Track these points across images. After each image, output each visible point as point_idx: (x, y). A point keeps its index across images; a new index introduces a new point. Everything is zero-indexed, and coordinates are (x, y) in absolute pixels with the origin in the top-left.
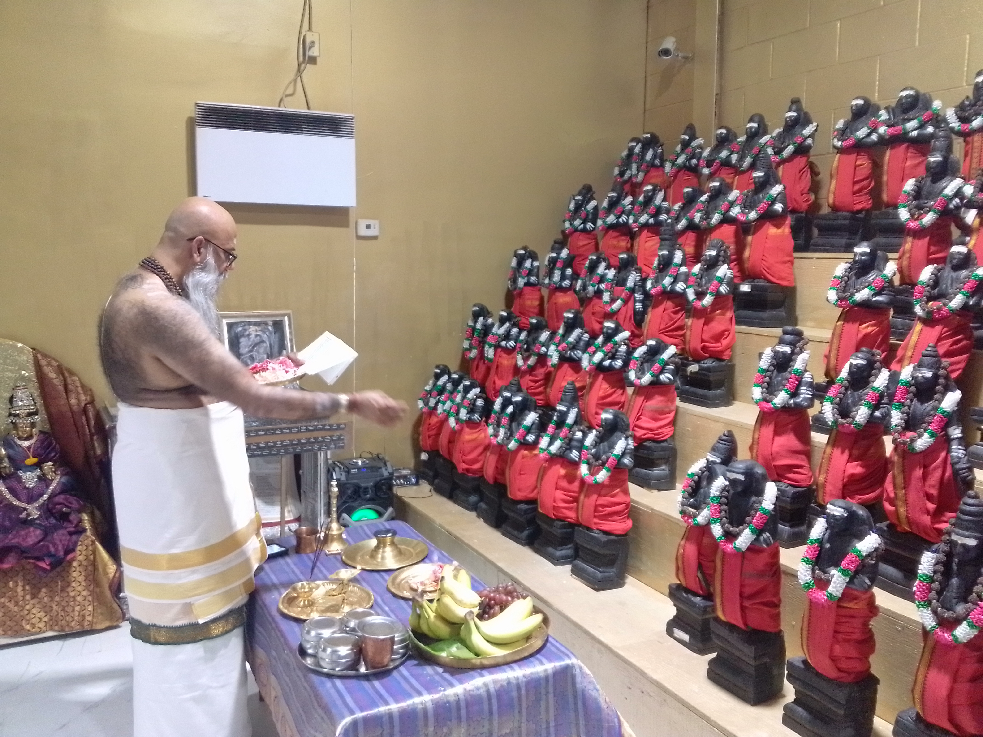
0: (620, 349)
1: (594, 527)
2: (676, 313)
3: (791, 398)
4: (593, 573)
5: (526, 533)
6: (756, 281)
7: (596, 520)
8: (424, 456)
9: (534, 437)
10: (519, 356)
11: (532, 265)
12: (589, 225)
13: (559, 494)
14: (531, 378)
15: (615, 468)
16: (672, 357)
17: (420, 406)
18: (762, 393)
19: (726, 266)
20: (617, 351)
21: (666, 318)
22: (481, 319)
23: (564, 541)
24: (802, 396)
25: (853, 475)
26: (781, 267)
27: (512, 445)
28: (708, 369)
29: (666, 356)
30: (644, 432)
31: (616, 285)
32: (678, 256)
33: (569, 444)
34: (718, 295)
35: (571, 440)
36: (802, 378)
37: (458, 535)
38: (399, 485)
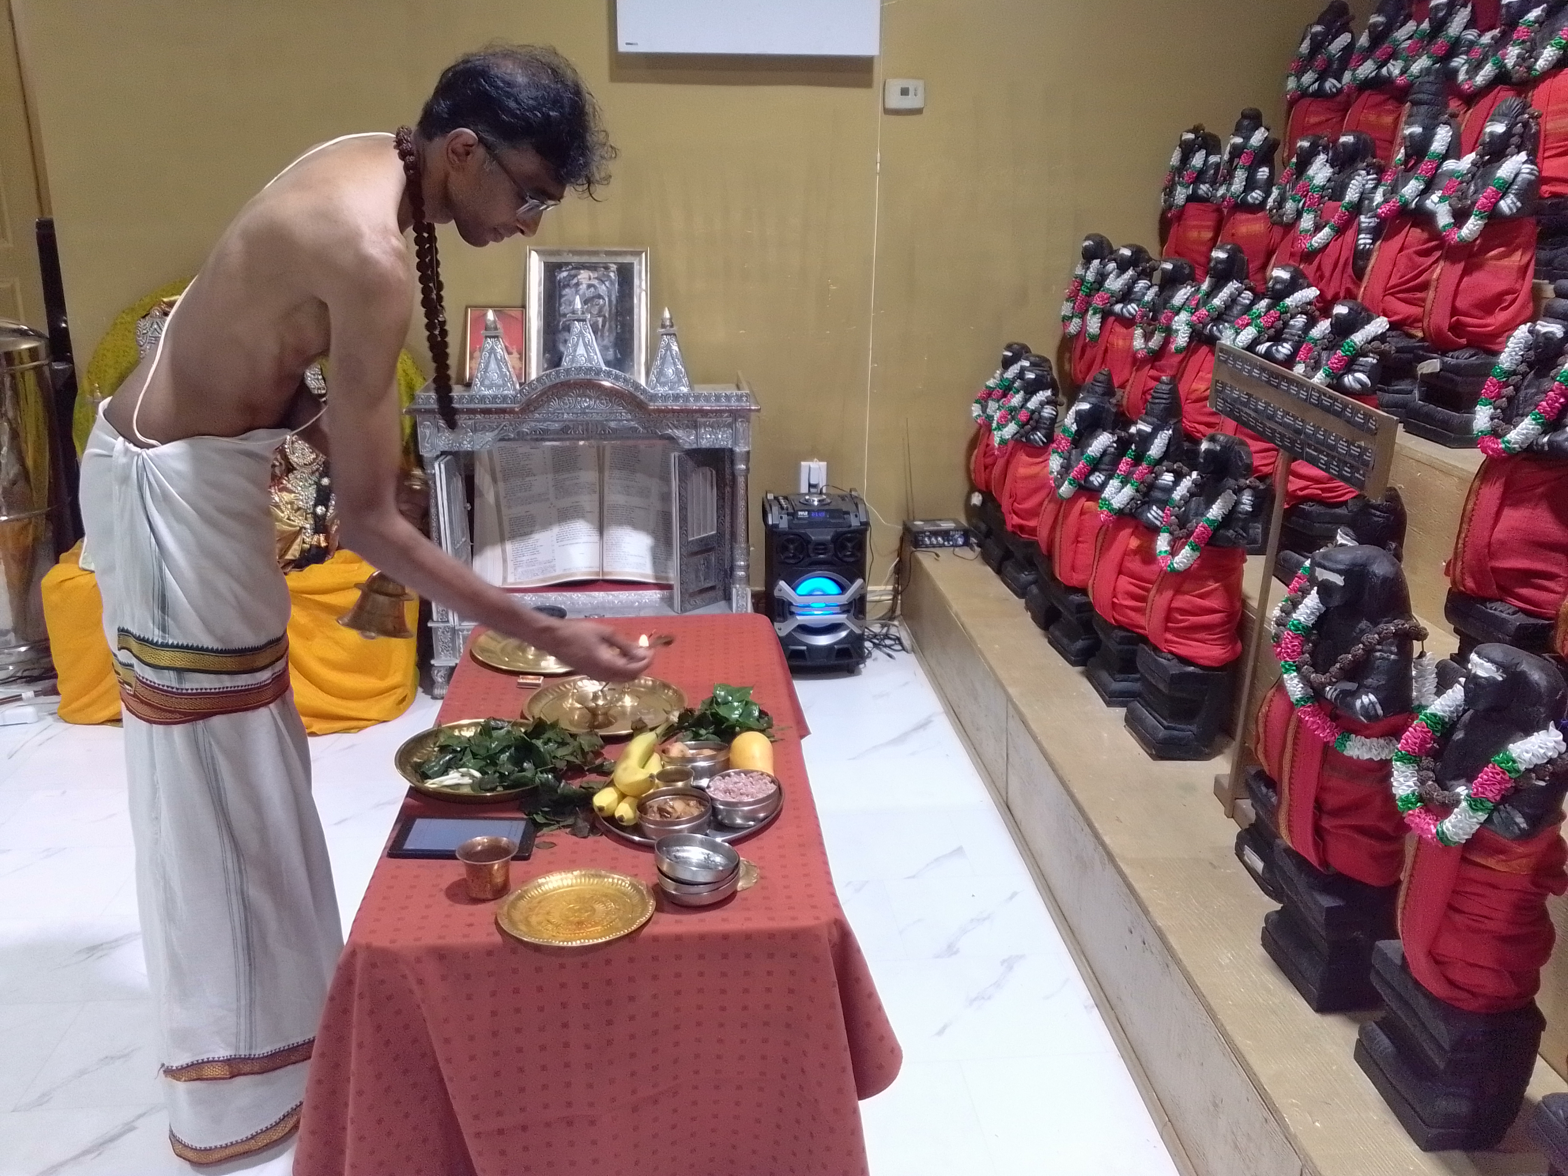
0: (1292, 322)
1: (1163, 646)
2: (1426, 253)
3: (1545, 433)
4: (1155, 728)
5: (1080, 644)
7: (1169, 636)
8: (977, 499)
9: (1103, 478)
10: (1138, 332)
11: (1206, 161)
12: (1330, 84)
13: (1124, 583)
14: (1153, 373)
15: (1207, 544)
16: (1374, 339)
17: (975, 414)
18: (1492, 419)
19: (1523, 156)
20: (1286, 324)
21: (1403, 262)
22: (1096, 262)
23: (1127, 666)
27: (1066, 489)
29: (1358, 338)
30: (1303, 483)
31: (1329, 199)
32: (1442, 137)
33: (1146, 495)
35: (1151, 486)
37: (974, 633)
38: (934, 546)
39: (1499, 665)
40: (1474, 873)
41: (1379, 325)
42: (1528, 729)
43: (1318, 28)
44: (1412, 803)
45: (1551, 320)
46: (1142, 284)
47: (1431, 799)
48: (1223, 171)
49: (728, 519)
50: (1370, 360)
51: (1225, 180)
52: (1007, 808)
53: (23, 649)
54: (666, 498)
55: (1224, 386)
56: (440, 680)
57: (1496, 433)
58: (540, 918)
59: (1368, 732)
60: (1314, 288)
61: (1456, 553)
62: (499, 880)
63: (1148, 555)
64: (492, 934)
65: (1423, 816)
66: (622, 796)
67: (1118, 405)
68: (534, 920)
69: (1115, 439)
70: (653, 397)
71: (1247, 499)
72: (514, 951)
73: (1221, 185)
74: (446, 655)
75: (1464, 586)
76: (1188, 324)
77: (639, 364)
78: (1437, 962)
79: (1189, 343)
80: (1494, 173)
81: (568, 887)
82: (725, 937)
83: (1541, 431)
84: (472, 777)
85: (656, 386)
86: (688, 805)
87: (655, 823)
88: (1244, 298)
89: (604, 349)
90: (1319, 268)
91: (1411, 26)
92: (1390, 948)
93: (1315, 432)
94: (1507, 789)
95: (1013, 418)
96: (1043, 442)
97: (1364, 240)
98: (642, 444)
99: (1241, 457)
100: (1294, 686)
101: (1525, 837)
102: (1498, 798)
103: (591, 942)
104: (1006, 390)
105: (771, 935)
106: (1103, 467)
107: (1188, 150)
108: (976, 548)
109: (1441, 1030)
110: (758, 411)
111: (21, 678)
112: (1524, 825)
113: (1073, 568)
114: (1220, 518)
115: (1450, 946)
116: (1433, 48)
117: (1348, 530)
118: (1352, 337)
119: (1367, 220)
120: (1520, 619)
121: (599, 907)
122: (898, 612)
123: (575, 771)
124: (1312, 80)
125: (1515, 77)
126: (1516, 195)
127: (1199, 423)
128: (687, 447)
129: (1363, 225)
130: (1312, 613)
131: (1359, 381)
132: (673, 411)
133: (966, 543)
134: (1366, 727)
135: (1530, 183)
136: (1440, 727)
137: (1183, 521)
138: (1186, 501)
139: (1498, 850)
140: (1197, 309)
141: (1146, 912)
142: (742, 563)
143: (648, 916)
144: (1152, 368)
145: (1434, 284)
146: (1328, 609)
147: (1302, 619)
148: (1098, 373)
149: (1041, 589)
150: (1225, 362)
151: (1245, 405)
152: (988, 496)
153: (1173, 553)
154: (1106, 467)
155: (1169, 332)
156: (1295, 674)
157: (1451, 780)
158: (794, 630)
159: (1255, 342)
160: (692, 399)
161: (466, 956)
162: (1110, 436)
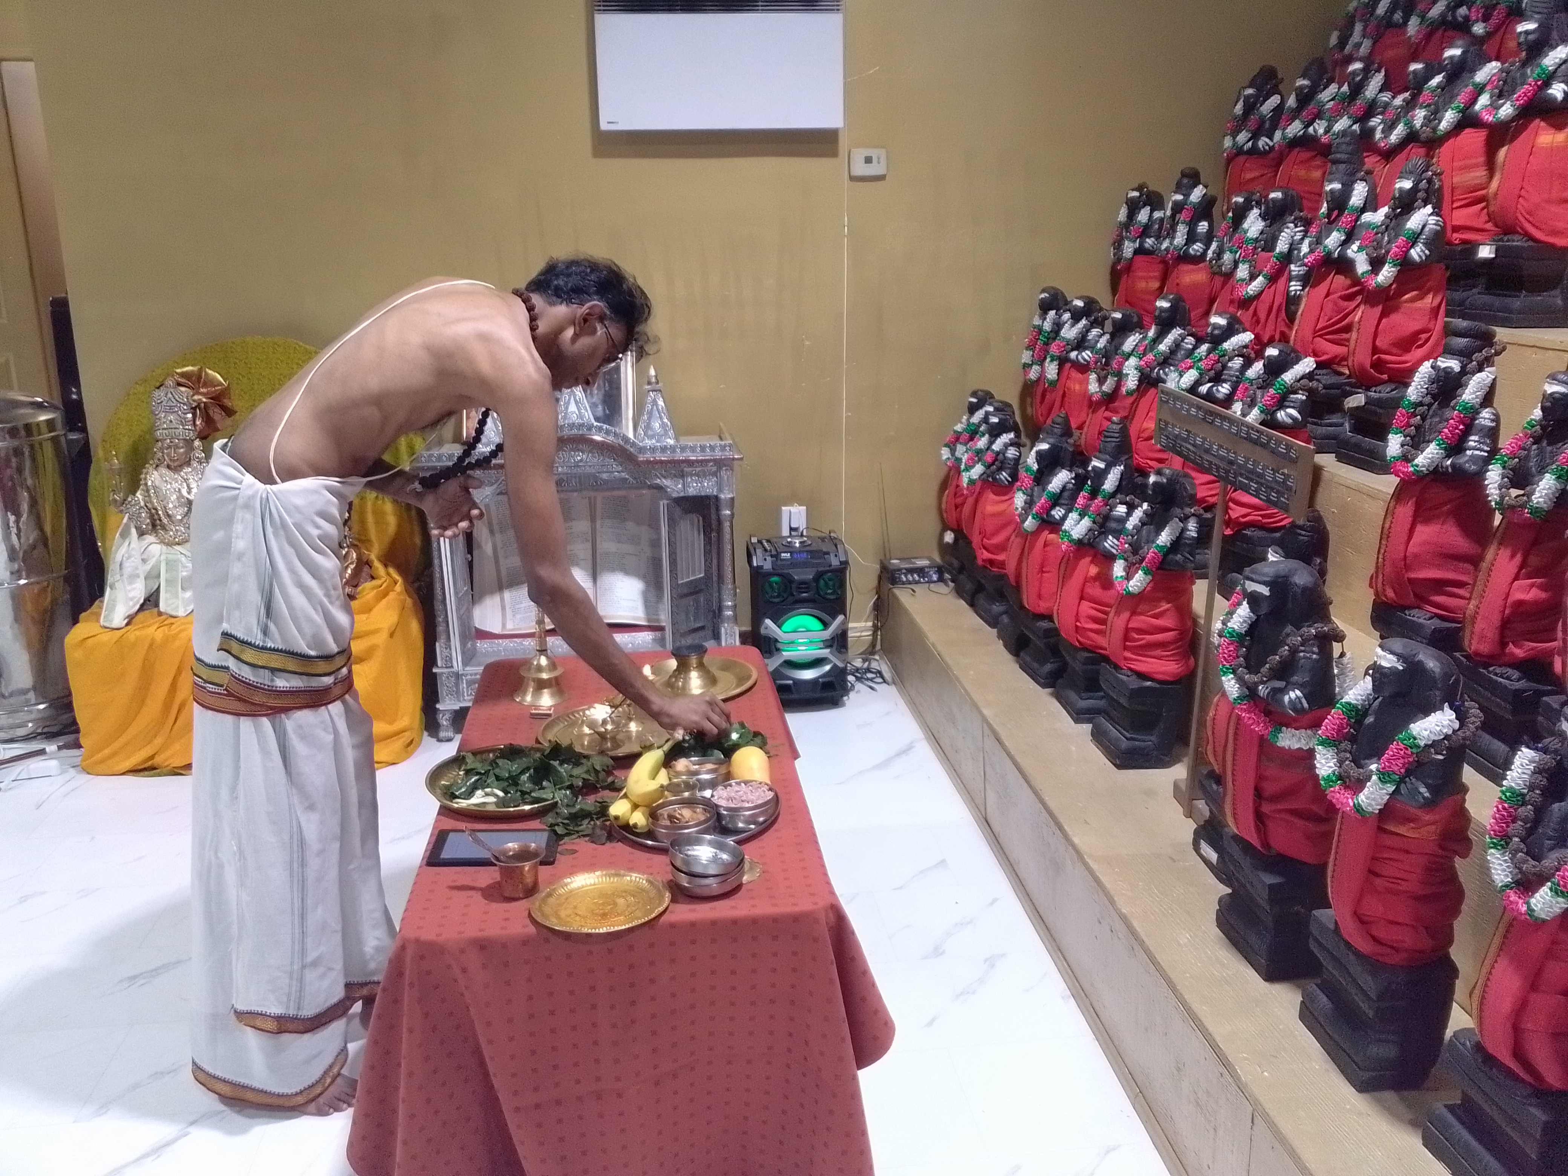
0: (1230, 364)
1: (1122, 663)
2: (1349, 298)
3: (1448, 456)
4: (1118, 740)
5: (1048, 667)
6: (1506, 238)
7: (1128, 654)
8: (949, 537)
9: (1063, 512)
10: (1093, 377)
11: (1150, 216)
12: (1263, 142)
13: (1086, 608)
14: (1107, 414)
15: (1158, 569)
16: (1302, 378)
17: (944, 457)
18: (1402, 446)
19: (1429, 209)
20: (1224, 367)
21: (1329, 306)
22: (1052, 313)
23: (1092, 685)
24: (1469, 453)
25: (1520, 603)
26: (1554, 208)
27: (1030, 523)
28: (1379, 403)
29: (1288, 377)
30: (1245, 511)
31: (1263, 250)
32: (1359, 193)
33: (1102, 526)
34: (1405, 264)
35: (1107, 518)
36: (1474, 419)
37: (950, 662)
38: (910, 583)
39: (1399, 656)
40: (1389, 841)
41: (1307, 365)
42: (1426, 710)
43: (1250, 91)
44: (1332, 781)
45: (1449, 356)
46: (1095, 332)
47: (1349, 777)
48: (1166, 225)
49: (715, 562)
50: (1299, 396)
51: (1168, 234)
52: (986, 823)
53: (42, 707)
54: (655, 544)
55: (1167, 423)
56: (445, 723)
57: (1406, 458)
58: (569, 912)
59: (1298, 724)
60: (1248, 333)
61: (1377, 567)
62: (529, 880)
63: (1106, 582)
64: (524, 926)
65: (1343, 792)
66: (635, 807)
67: (1075, 445)
68: (563, 914)
69: (1073, 475)
70: (642, 450)
71: (1192, 526)
72: (547, 941)
73: (1164, 239)
74: (450, 699)
75: (1386, 596)
76: (1136, 369)
77: (627, 419)
78: (1362, 922)
79: (1139, 386)
80: (1405, 224)
81: (591, 885)
82: (735, 922)
83: (1444, 455)
84: (496, 796)
85: (644, 439)
86: (695, 812)
87: (666, 827)
88: (1187, 343)
89: (593, 406)
90: (1255, 313)
91: (1333, 88)
92: (1324, 916)
93: (1246, 462)
94: (1409, 763)
95: (980, 460)
96: (1008, 481)
97: (1295, 287)
98: (632, 495)
99: (1185, 488)
100: (1231, 686)
101: (1429, 805)
102: (1403, 771)
103: (616, 929)
104: (973, 434)
105: (775, 920)
106: (1063, 502)
107: (1133, 207)
108: (950, 583)
109: (1368, 982)
110: (741, 459)
111: (40, 734)
112: (1427, 795)
113: (1040, 597)
114: (1168, 544)
115: (1373, 907)
116: (1353, 109)
117: (1277, 548)
118: (1283, 376)
119: (1297, 269)
120: (1436, 623)
121: (621, 901)
122: (878, 647)
123: (589, 788)
124: (1246, 139)
125: (1423, 136)
126: (1424, 244)
127: (1151, 459)
128: (675, 495)
129: (1293, 273)
130: (1245, 621)
131: (1291, 416)
132: (661, 462)
133: (941, 579)
134: (1294, 720)
135: (1437, 233)
136: (1353, 713)
137: (1135, 548)
138: (1138, 529)
139: (1407, 819)
140: (1144, 354)
141: (1112, 902)
142: (730, 603)
143: (665, 905)
144: (1106, 410)
145: (1356, 326)
146: (1258, 617)
147: (1236, 627)
148: (1057, 416)
149: (1012, 618)
150: (1167, 402)
151: (1186, 440)
152: (959, 532)
153: (1128, 577)
154: (1066, 502)
155: (1120, 376)
156: (1232, 676)
157: (1364, 759)
158: (781, 665)
159: (1198, 383)
160: (678, 450)
161: (504, 946)
162: (1068, 473)
